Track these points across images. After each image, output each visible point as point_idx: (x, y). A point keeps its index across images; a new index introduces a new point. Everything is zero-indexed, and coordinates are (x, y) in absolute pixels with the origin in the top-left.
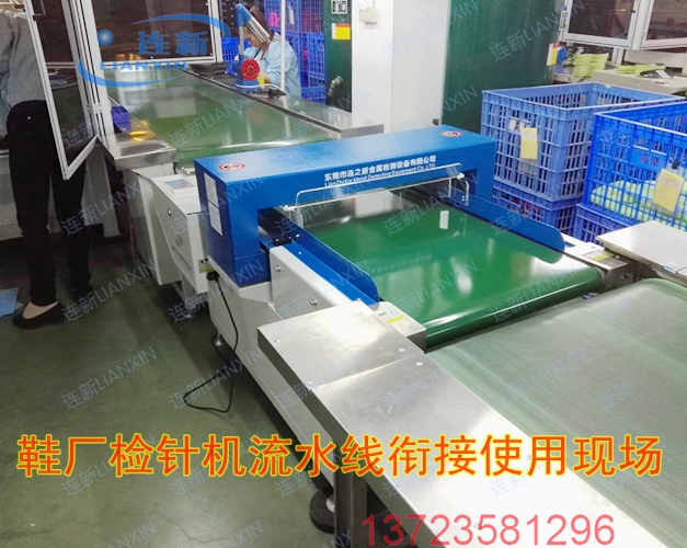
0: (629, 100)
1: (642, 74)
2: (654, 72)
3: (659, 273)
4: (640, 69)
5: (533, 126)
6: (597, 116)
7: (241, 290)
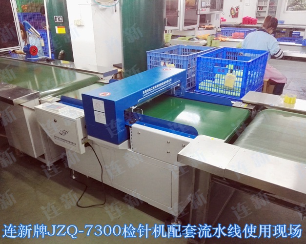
0: (200, 51)
1: (189, 39)
2: (192, 38)
3: (267, 107)
4: (188, 38)
5: (172, 63)
6: (198, 57)
7: (119, 146)
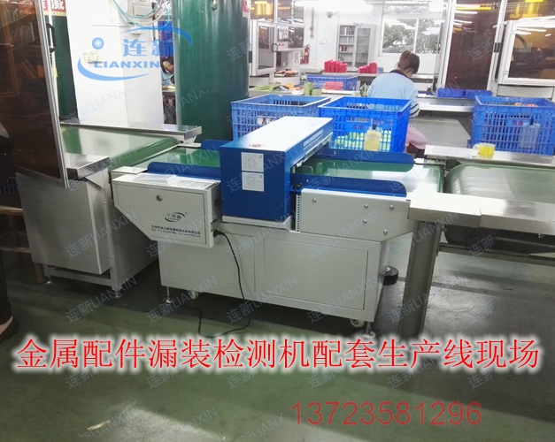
1: (275, 88)
2: (278, 87)
4: (271, 87)
6: (320, 109)
7: (284, 223)
